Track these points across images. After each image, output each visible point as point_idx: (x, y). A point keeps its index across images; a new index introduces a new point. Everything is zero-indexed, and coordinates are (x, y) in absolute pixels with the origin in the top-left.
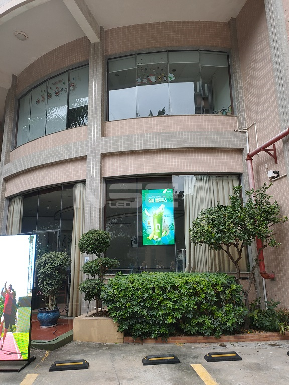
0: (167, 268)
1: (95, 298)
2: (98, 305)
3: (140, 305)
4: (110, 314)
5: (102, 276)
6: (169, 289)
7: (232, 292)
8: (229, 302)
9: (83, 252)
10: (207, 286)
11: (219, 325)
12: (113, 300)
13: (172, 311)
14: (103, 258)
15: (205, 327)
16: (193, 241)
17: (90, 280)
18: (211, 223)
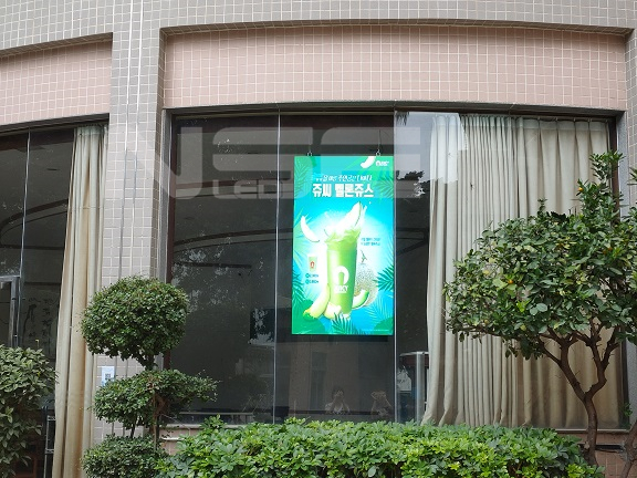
5: (158, 429)
6: (372, 472)
9: (95, 351)
10: (494, 468)
14: (160, 375)
17: (118, 439)
18: (516, 270)
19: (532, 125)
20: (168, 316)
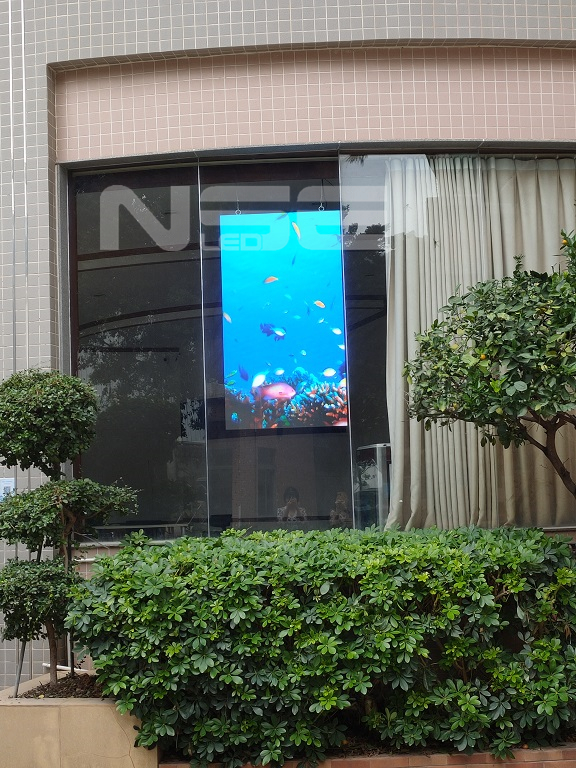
0: (320, 518)
1: (44, 629)
2: (58, 656)
3: (219, 651)
4: (105, 685)
5: (70, 550)
6: (325, 589)
7: (558, 597)
8: (548, 630)
10: (469, 577)
11: (509, 714)
12: (113, 635)
13: (339, 667)
14: (70, 484)
15: (457, 722)
16: (420, 411)
17: (22, 564)
18: (488, 342)
19: (506, 165)
20: (73, 416)
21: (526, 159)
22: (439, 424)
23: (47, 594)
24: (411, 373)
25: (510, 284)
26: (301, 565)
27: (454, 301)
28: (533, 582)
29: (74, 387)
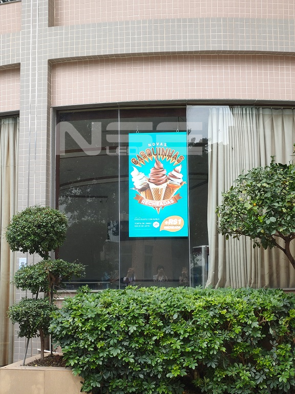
0: (174, 280)
1: (38, 332)
2: (45, 346)
3: (123, 346)
4: (67, 361)
5: (52, 294)
6: (175, 316)
7: (290, 323)
8: (285, 340)
9: (14, 250)
10: (246, 313)
11: (265, 381)
12: (72, 336)
13: (181, 356)
14: (53, 261)
15: (239, 384)
16: (224, 230)
17: (29, 300)
18: (257, 198)
19: (267, 112)
20: (55, 229)
21: (277, 109)
22: (232, 236)
23: (40, 315)
24: (220, 212)
25: (268, 169)
26: (164, 304)
27: (241, 177)
28: (278, 316)
29: (56, 214)
